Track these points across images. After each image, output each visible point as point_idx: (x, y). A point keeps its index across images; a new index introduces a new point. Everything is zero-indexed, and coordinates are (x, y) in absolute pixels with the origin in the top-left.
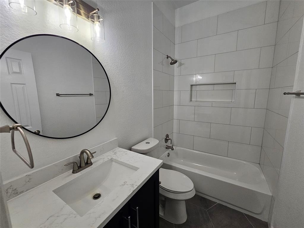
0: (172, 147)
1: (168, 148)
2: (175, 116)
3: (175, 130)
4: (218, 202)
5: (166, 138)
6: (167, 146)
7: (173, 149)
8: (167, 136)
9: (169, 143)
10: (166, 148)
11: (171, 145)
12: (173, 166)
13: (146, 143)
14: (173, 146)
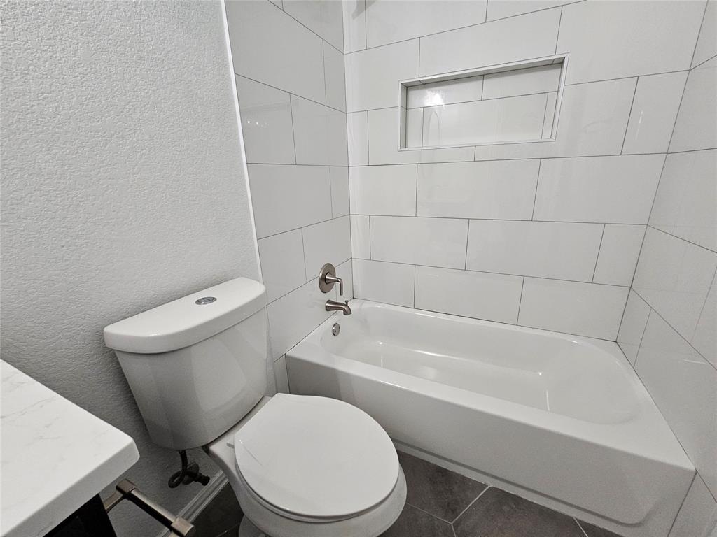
0: (346, 305)
1: (332, 307)
2: (356, 206)
3: (358, 250)
4: (491, 483)
5: (324, 275)
6: (329, 302)
7: (347, 312)
8: (329, 269)
9: (334, 295)
10: (328, 309)
11: (341, 300)
12: (342, 372)
13: (198, 302)
14: (347, 302)
